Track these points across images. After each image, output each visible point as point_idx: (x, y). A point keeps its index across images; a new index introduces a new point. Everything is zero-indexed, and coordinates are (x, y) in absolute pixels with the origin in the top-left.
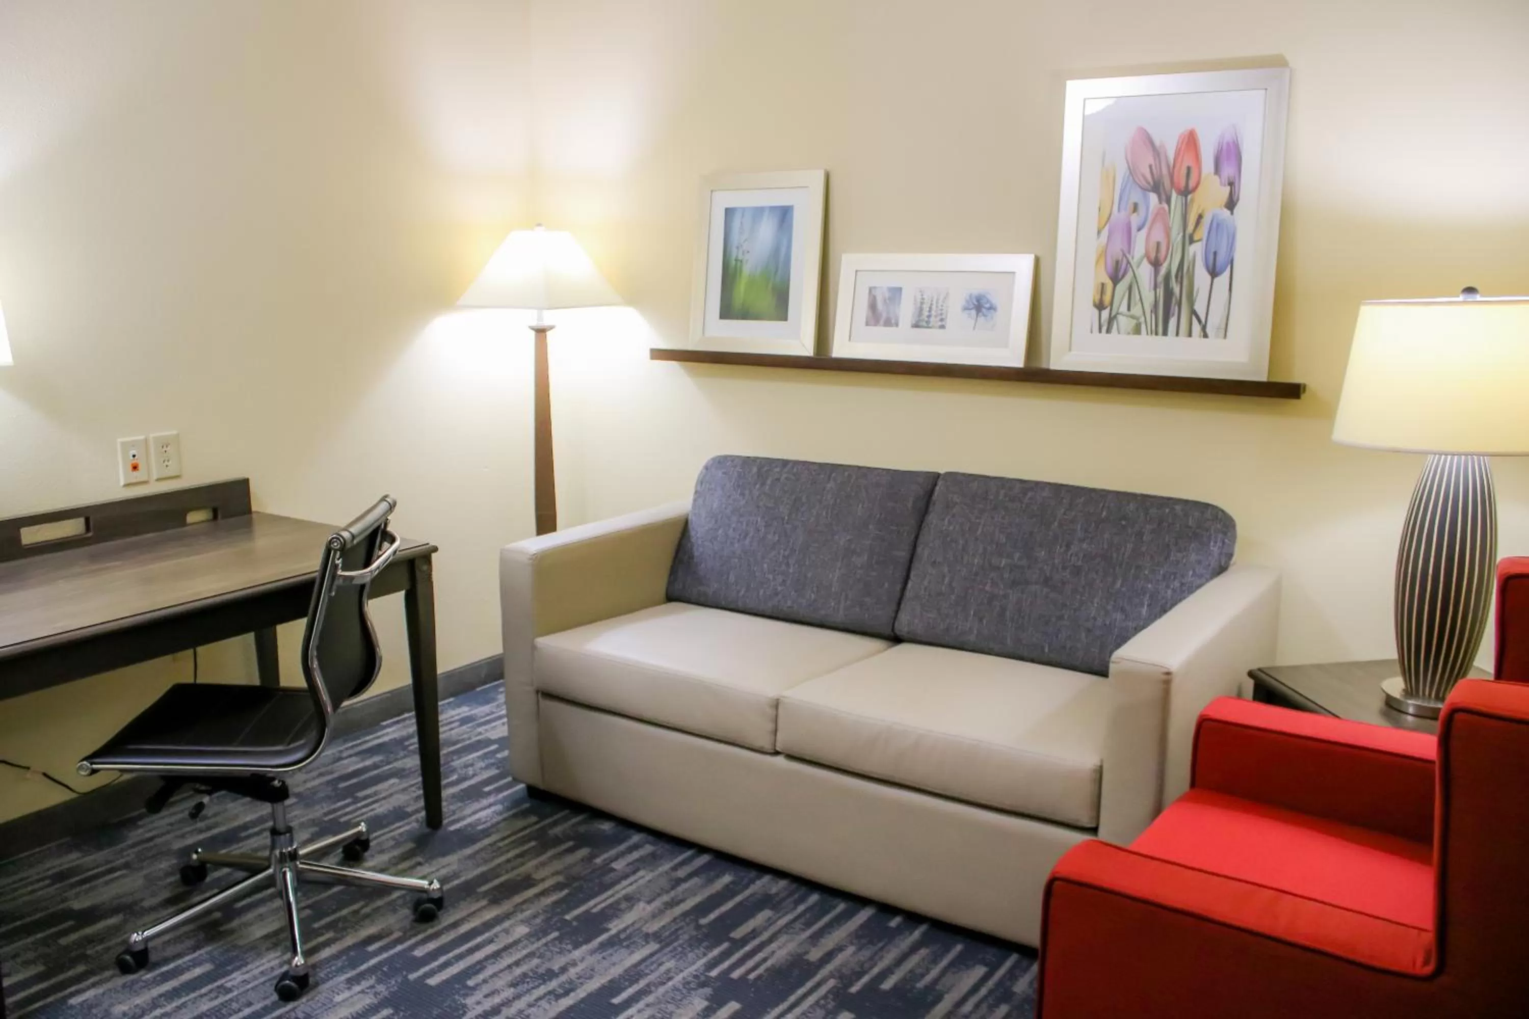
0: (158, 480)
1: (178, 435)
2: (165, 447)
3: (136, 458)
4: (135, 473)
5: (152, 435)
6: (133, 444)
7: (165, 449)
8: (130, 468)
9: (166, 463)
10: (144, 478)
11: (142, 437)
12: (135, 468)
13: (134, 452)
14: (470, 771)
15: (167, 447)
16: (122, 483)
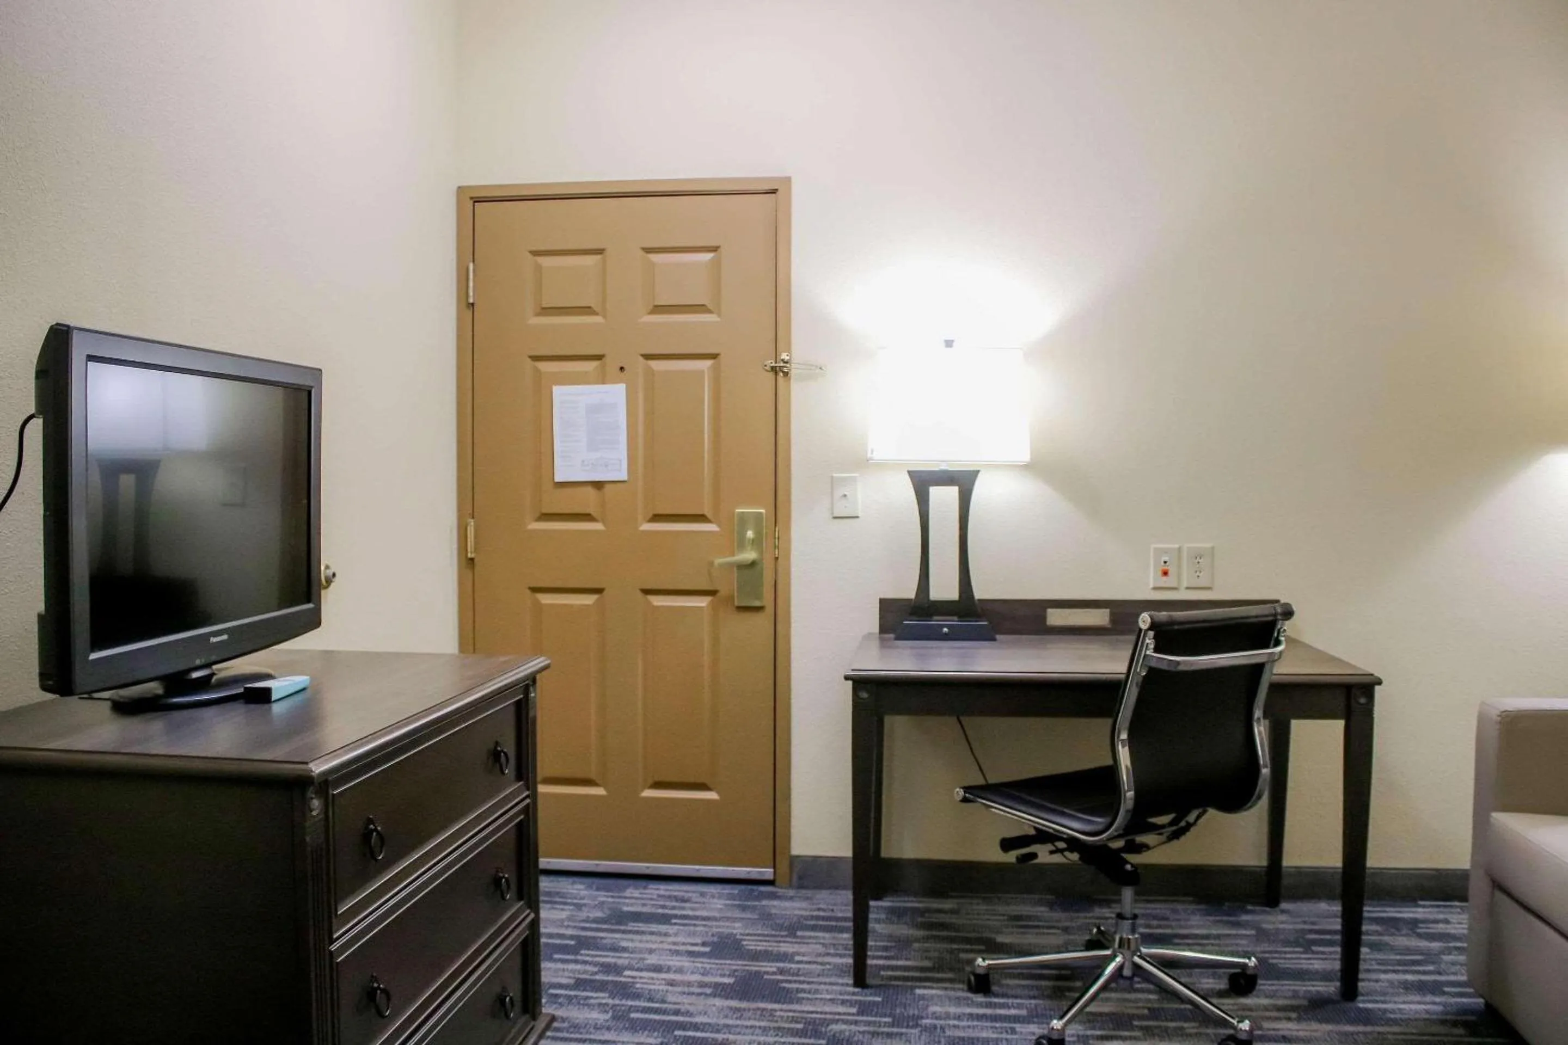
0: (1187, 588)
1: (1213, 548)
2: (1198, 558)
3: (1167, 564)
4: (1165, 578)
5: (1186, 546)
6: (1166, 551)
7: (1198, 560)
8: (1160, 573)
9: (1198, 574)
10: (1174, 585)
11: (1177, 546)
12: (1165, 573)
13: (1166, 559)
14: (1453, 969)
15: (1200, 558)
16: (1151, 586)
